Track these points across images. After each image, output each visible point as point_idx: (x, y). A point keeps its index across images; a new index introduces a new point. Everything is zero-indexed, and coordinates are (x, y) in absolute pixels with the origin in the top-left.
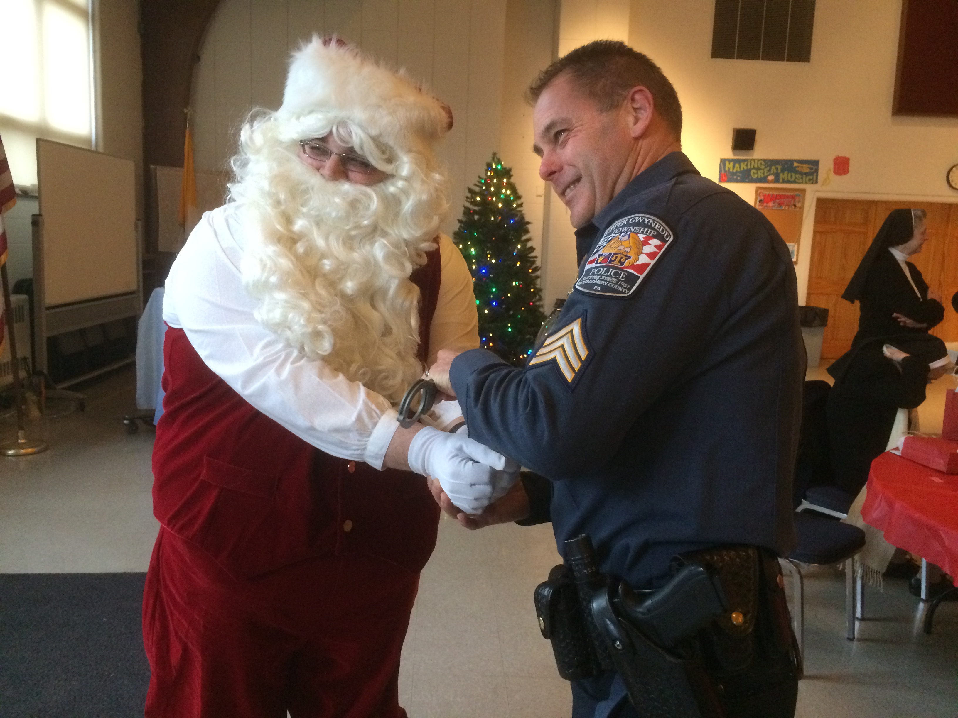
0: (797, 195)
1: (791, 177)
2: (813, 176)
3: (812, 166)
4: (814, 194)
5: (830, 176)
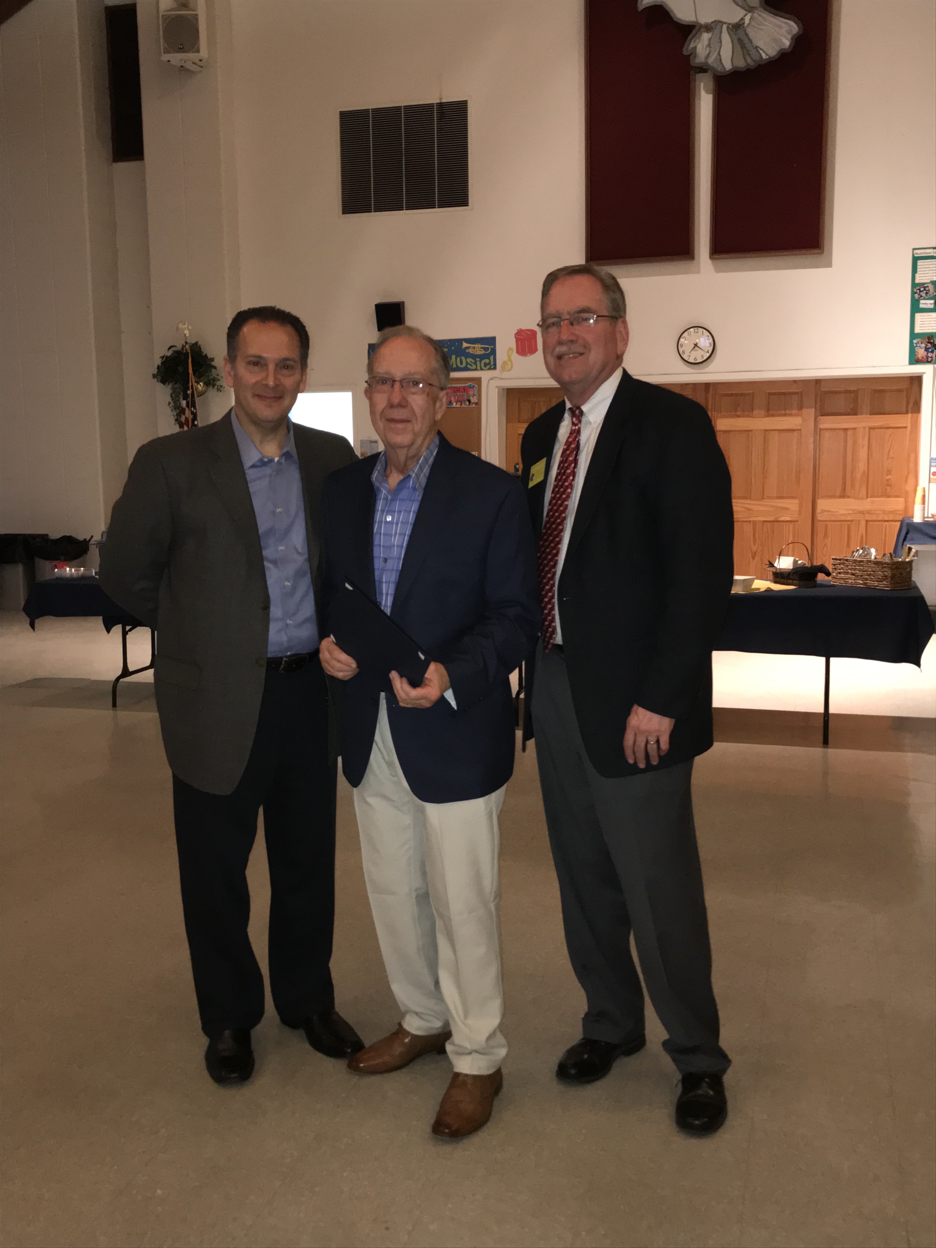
0: (470, 387)
1: (461, 363)
2: (489, 359)
3: (486, 346)
4: (494, 384)
5: (512, 358)
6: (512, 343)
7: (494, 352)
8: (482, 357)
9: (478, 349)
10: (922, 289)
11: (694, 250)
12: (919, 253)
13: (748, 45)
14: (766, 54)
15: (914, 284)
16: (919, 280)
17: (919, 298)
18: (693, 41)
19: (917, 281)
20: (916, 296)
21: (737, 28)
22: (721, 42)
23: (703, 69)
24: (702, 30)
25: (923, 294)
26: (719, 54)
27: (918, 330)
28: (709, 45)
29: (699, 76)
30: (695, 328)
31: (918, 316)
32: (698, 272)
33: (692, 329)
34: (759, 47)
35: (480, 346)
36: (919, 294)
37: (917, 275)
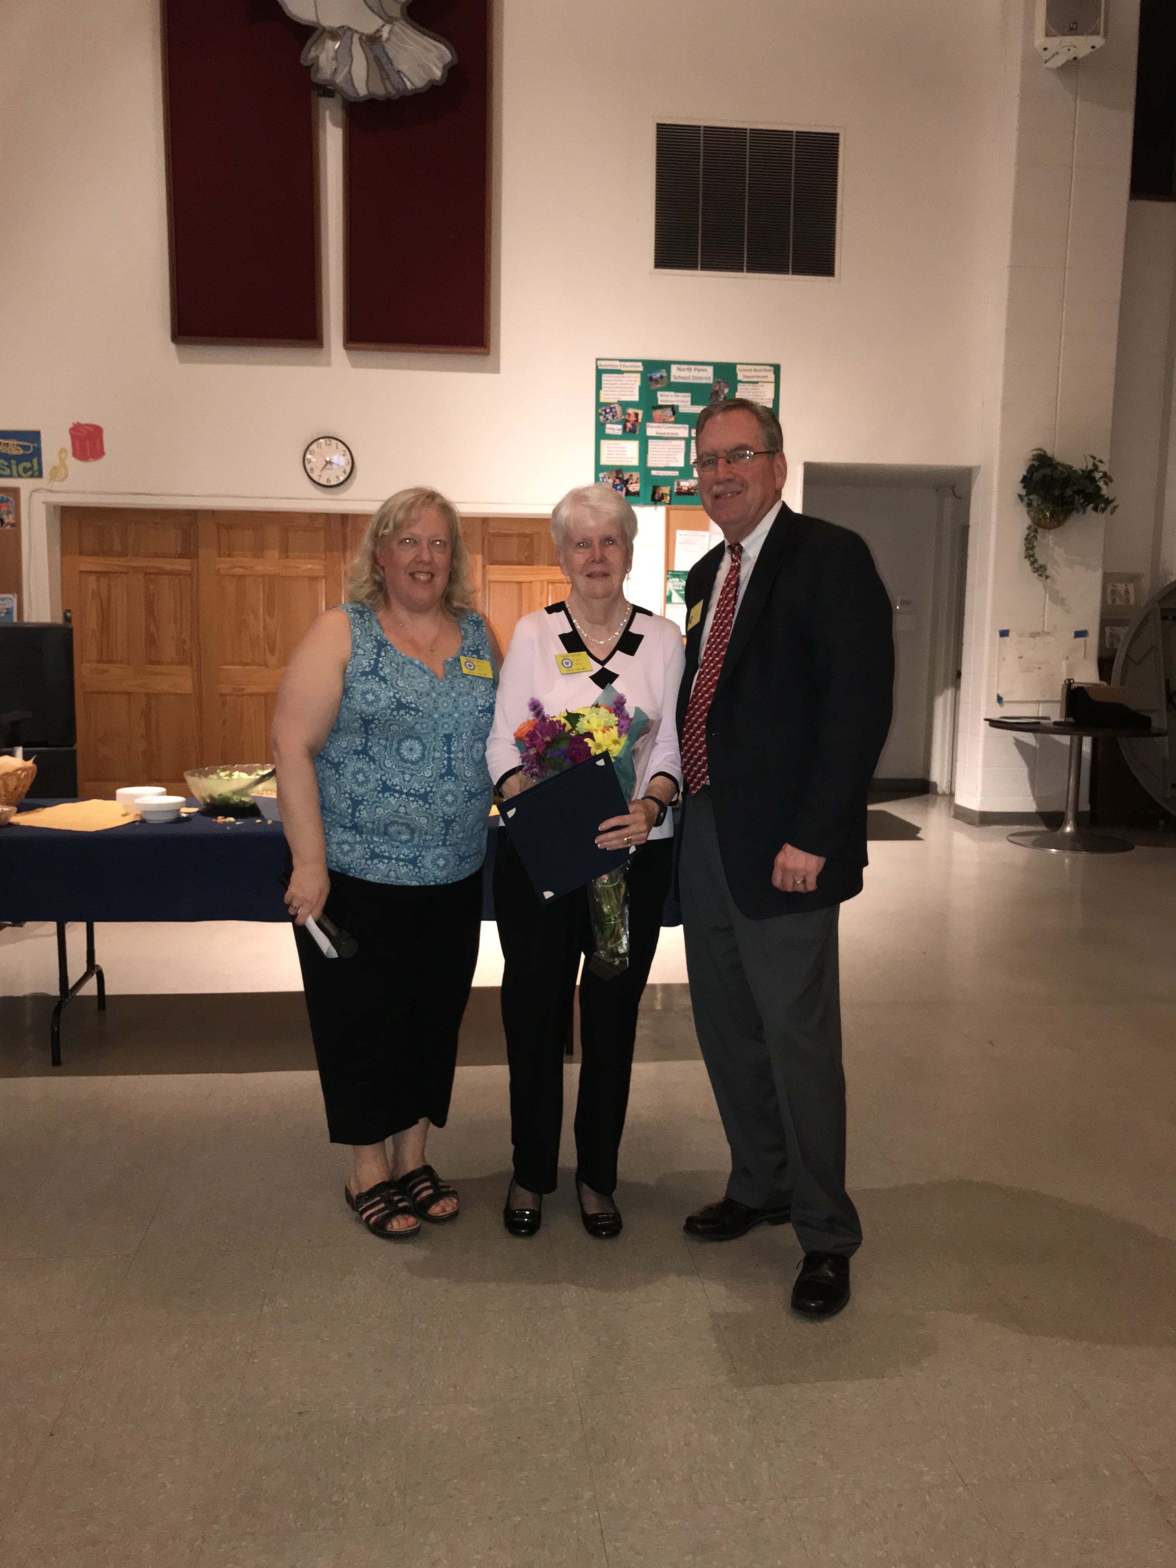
2: (31, 462)
3: (26, 444)
4: (39, 498)
5: (67, 463)
6: (67, 442)
7: (38, 452)
8: (20, 459)
9: (13, 448)
10: (608, 410)
11: (322, 335)
12: (603, 365)
13: (388, 67)
14: (412, 83)
15: (599, 404)
16: (605, 398)
17: (605, 421)
18: (313, 49)
19: (602, 400)
20: (602, 418)
21: (372, 41)
22: (351, 56)
23: (328, 90)
24: (325, 35)
25: (610, 417)
26: (350, 72)
27: (604, 461)
28: (335, 58)
29: (324, 102)
30: (327, 439)
31: (604, 444)
32: (328, 364)
33: (322, 440)
34: (402, 73)
35: (16, 442)
36: (604, 417)
37: (602, 393)
